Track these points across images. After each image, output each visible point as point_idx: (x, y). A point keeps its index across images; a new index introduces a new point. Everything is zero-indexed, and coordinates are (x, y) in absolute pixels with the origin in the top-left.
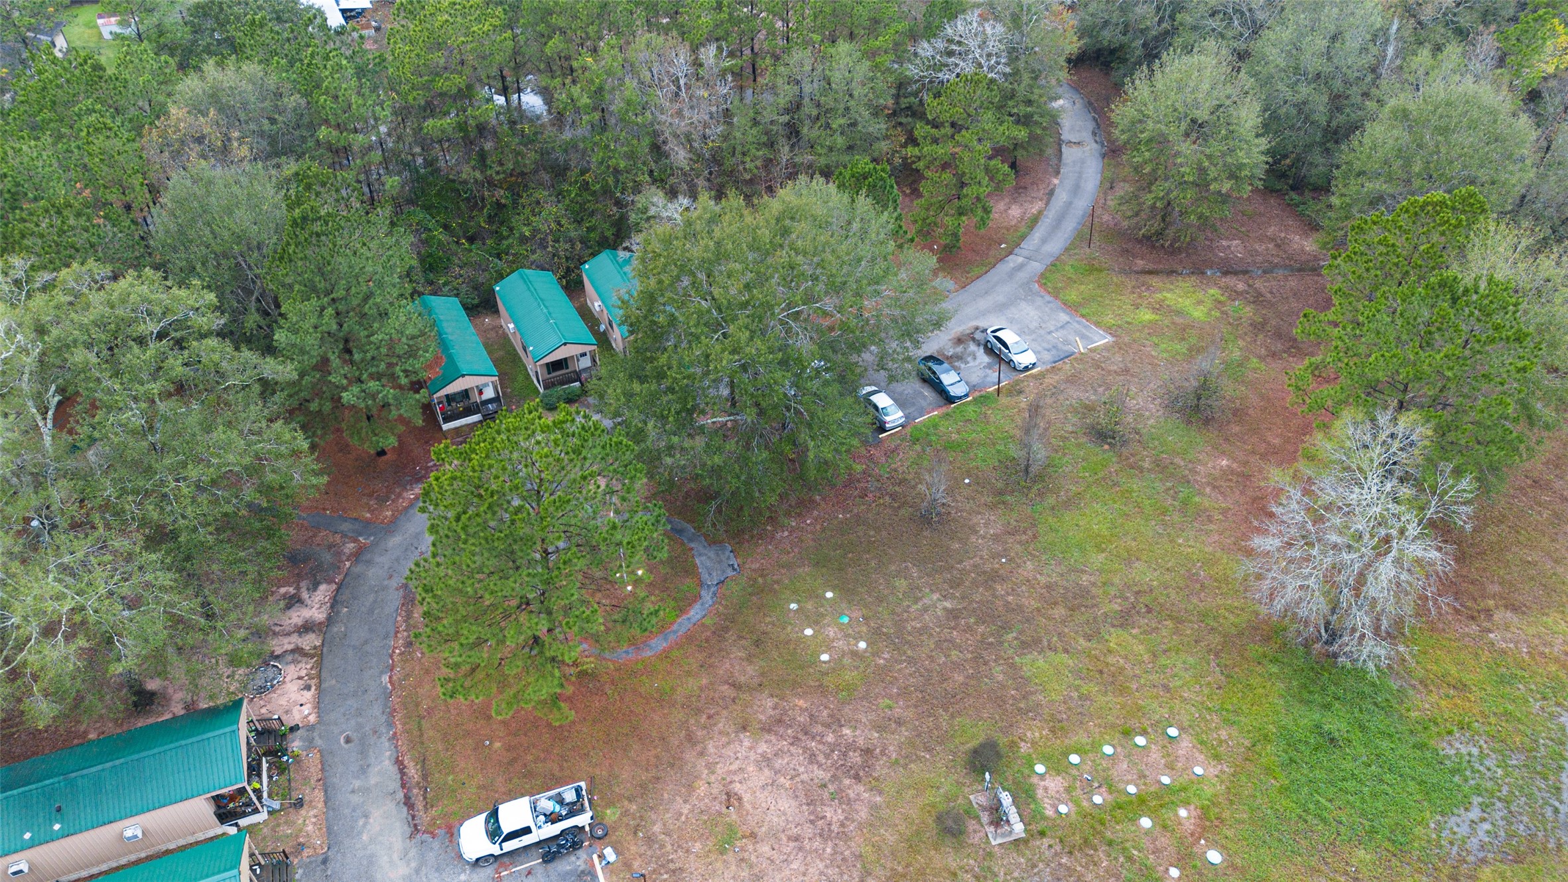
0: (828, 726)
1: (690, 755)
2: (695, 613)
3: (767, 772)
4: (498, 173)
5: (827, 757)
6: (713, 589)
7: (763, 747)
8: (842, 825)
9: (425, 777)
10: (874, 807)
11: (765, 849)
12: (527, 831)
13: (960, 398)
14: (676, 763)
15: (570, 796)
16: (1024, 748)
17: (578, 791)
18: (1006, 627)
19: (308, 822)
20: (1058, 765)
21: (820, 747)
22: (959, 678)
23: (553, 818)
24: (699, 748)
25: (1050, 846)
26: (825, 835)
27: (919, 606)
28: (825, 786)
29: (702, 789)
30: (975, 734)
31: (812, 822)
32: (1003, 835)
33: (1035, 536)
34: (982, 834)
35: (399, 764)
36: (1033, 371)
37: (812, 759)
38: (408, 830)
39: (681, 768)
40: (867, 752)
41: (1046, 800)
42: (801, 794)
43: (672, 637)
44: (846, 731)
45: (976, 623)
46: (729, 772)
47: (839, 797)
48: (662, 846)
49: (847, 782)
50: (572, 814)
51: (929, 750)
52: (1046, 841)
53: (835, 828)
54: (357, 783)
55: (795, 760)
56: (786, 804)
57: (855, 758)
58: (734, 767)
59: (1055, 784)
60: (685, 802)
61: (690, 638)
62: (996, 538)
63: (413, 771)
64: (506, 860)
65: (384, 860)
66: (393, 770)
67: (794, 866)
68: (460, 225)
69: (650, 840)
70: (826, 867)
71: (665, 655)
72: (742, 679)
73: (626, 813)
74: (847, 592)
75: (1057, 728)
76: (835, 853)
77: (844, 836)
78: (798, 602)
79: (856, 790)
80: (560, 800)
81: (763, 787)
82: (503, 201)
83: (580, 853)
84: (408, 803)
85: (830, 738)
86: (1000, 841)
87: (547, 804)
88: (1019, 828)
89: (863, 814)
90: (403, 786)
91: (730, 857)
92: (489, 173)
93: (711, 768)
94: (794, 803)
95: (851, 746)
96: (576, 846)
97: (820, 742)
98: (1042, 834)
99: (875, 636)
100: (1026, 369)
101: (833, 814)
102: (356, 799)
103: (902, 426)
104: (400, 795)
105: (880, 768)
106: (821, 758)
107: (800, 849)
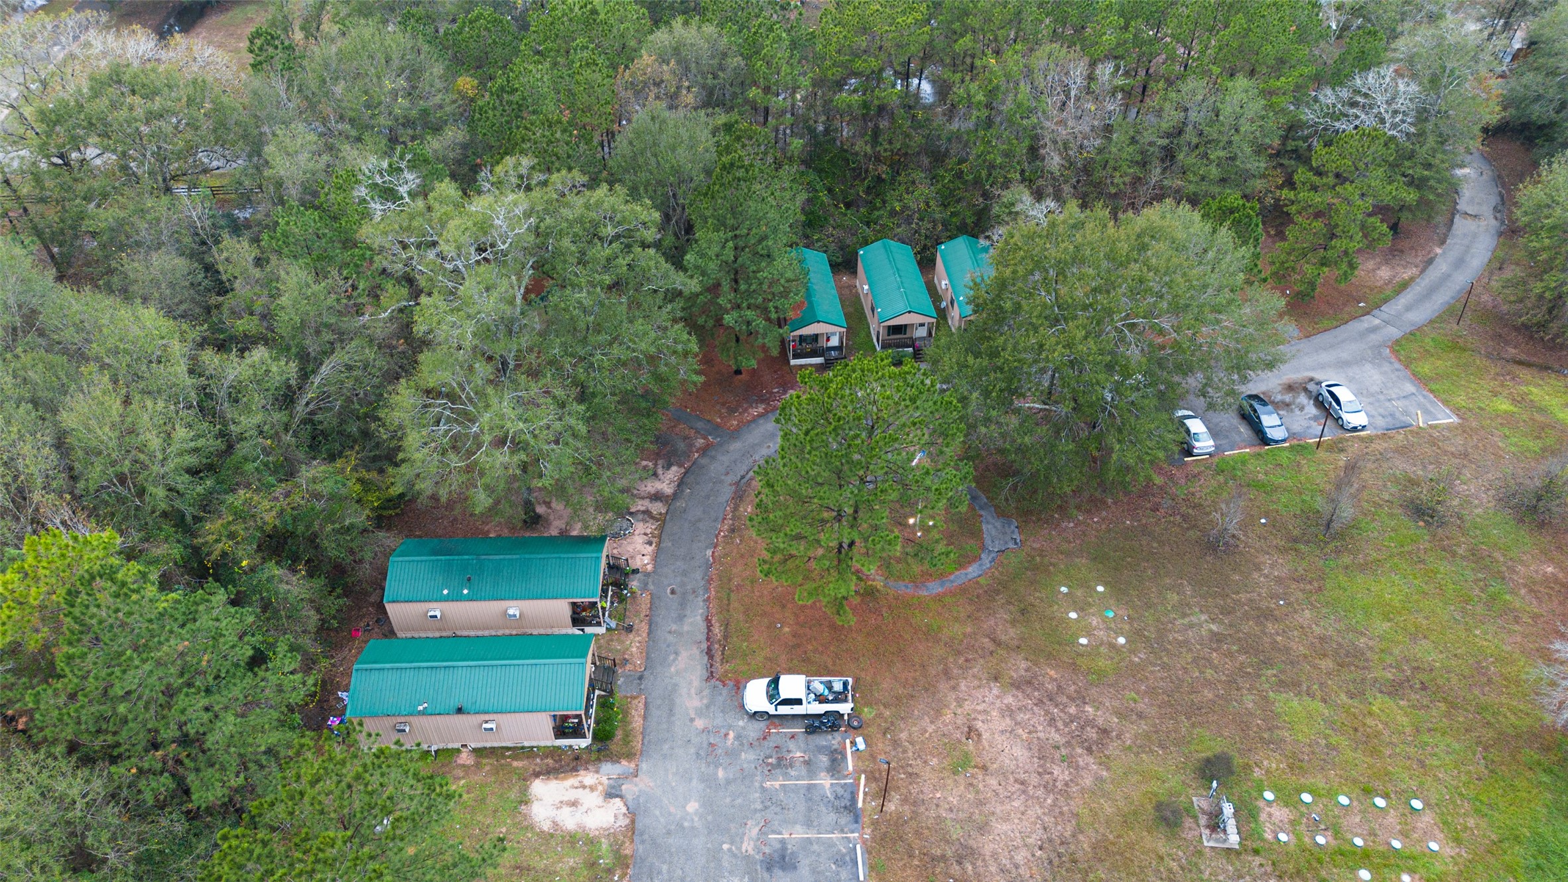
0: (1073, 699)
1: (943, 686)
2: (973, 570)
3: (1008, 720)
4: (885, 150)
5: (1066, 725)
6: (993, 555)
7: (1009, 699)
8: (1066, 784)
9: (726, 637)
10: (1099, 779)
11: (993, 782)
12: (798, 702)
13: (1277, 442)
14: (930, 688)
15: (838, 686)
16: (1257, 773)
17: (845, 684)
18: (1268, 663)
19: (633, 645)
20: (1288, 798)
21: (1062, 715)
22: (1208, 694)
23: (821, 699)
24: (952, 683)
25: (1261, 865)
26: (1049, 788)
27: (1186, 621)
28: (1058, 748)
29: (948, 717)
30: (1210, 744)
31: (1039, 774)
32: (1217, 840)
33: (1320, 589)
34: (1196, 833)
35: (708, 620)
36: (1361, 433)
37: (1052, 722)
38: (706, 674)
39: (934, 694)
40: (1105, 732)
41: (1268, 825)
42: (1035, 748)
43: (948, 585)
44: (1088, 709)
45: (1238, 651)
46: (975, 711)
47: (1070, 761)
48: (905, 751)
49: (1079, 751)
50: (836, 700)
51: (1161, 746)
52: (1258, 860)
53: (1059, 785)
54: (674, 627)
55: (1037, 718)
56: (1019, 752)
57: (1091, 733)
58: (979, 708)
59: (1280, 813)
60: (932, 722)
61: (963, 590)
62: (1279, 580)
63: (717, 630)
64: (776, 721)
65: (684, 691)
66: (702, 626)
67: (1016, 804)
68: (842, 191)
69: (896, 743)
70: (1044, 814)
71: (939, 598)
72: (1003, 638)
73: (879, 715)
74: (1118, 591)
75: (1296, 765)
76: (1055, 805)
77: (1065, 793)
78: (1069, 587)
79: (1084, 760)
80: (829, 686)
81: (1002, 732)
82: (884, 176)
83: (836, 734)
84: (709, 653)
85: (1072, 710)
86: (1212, 844)
87: (819, 687)
88: (1234, 839)
89: (1088, 781)
90: (708, 639)
91: (960, 778)
92: (878, 149)
93: (960, 702)
94: (1027, 753)
95: (1090, 722)
96: (834, 727)
97: (1062, 711)
98: (1256, 852)
99: (1136, 636)
100: (1355, 429)
101: (1060, 773)
102: (671, 638)
103: (1210, 454)
104: (704, 646)
105: (1113, 749)
106: (1060, 724)
107: (1024, 792)
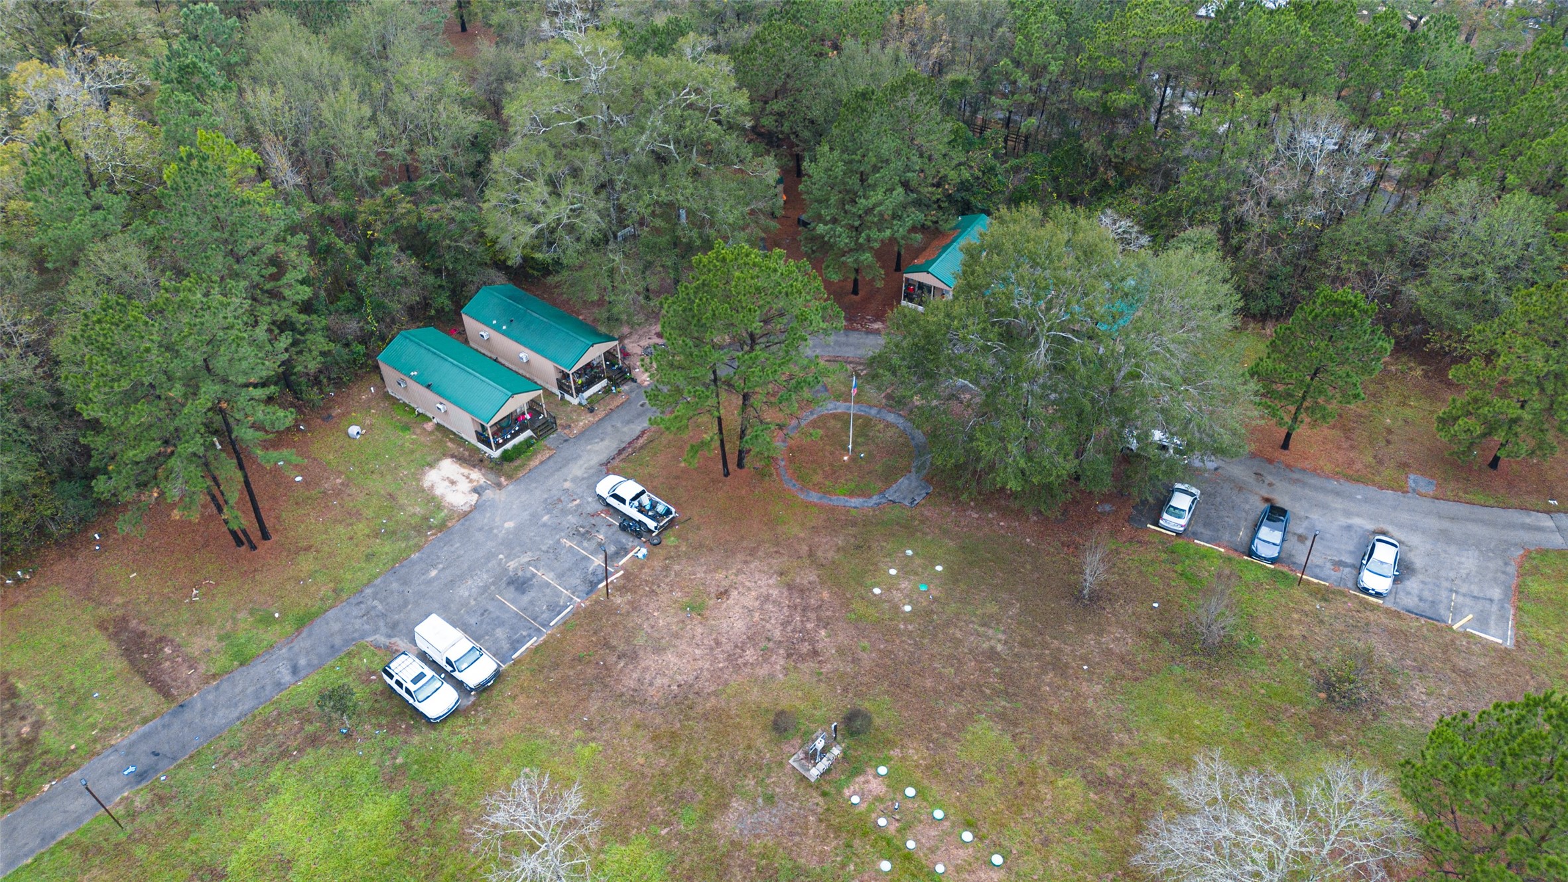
0: (819, 619)
1: (740, 557)
2: (855, 502)
3: (757, 603)
5: (794, 631)
6: (884, 501)
7: (775, 593)
8: (745, 664)
9: (641, 448)
10: (772, 676)
11: (699, 630)
12: (623, 501)
13: (1259, 557)
14: (730, 553)
16: (896, 753)
17: (668, 512)
18: (1010, 696)
19: (586, 419)
20: (895, 782)
21: (799, 624)
22: (929, 683)
23: (641, 509)
24: (749, 558)
25: (817, 804)
26: (730, 658)
27: (981, 629)
28: (769, 640)
29: (719, 576)
31: (736, 646)
32: (802, 766)
33: (1137, 679)
34: (793, 751)
35: (643, 433)
36: (1371, 599)
37: (785, 624)
38: (605, 461)
39: (728, 557)
40: (815, 653)
41: (857, 786)
42: (753, 630)
43: (825, 501)
44: (823, 633)
45: (996, 675)
46: (742, 584)
47: (766, 654)
48: (666, 576)
49: (781, 651)
50: (653, 518)
51: (845, 690)
52: (820, 800)
53: (740, 661)
54: (619, 425)
55: (778, 614)
56: (740, 626)
57: (805, 648)
58: (747, 584)
59: (876, 787)
60: (705, 572)
61: (833, 509)
62: (1108, 653)
63: (641, 441)
64: (612, 511)
65: (580, 462)
66: (637, 433)
67: (697, 651)
69: (666, 568)
70: (708, 669)
71: (807, 505)
72: (820, 554)
73: (676, 547)
74: (953, 576)
75: (935, 769)
76: (721, 670)
77: (737, 668)
78: (916, 553)
79: (779, 661)
80: (654, 506)
81: (744, 607)
83: (637, 541)
84: (620, 452)
85: (809, 626)
86: (795, 765)
87: (645, 500)
88: (814, 773)
89: (763, 671)
90: (630, 443)
91: (682, 615)
93: (739, 572)
94: (744, 629)
95: (812, 642)
96: (638, 535)
97: (802, 622)
98: (824, 794)
99: (924, 613)
100: (1365, 591)
101: (750, 655)
102: (609, 429)
103: (1178, 534)
104: (623, 445)
105: (807, 667)
106: (789, 629)
107: (712, 649)
